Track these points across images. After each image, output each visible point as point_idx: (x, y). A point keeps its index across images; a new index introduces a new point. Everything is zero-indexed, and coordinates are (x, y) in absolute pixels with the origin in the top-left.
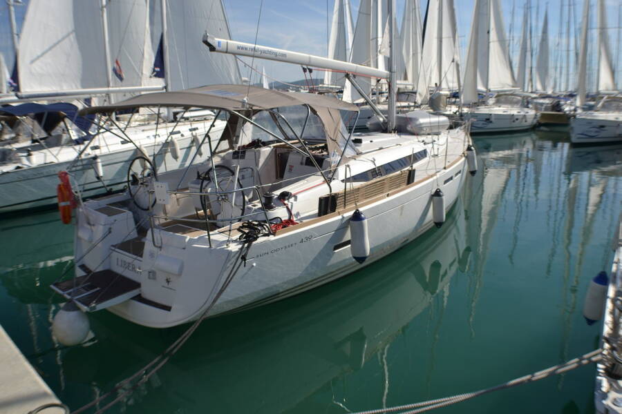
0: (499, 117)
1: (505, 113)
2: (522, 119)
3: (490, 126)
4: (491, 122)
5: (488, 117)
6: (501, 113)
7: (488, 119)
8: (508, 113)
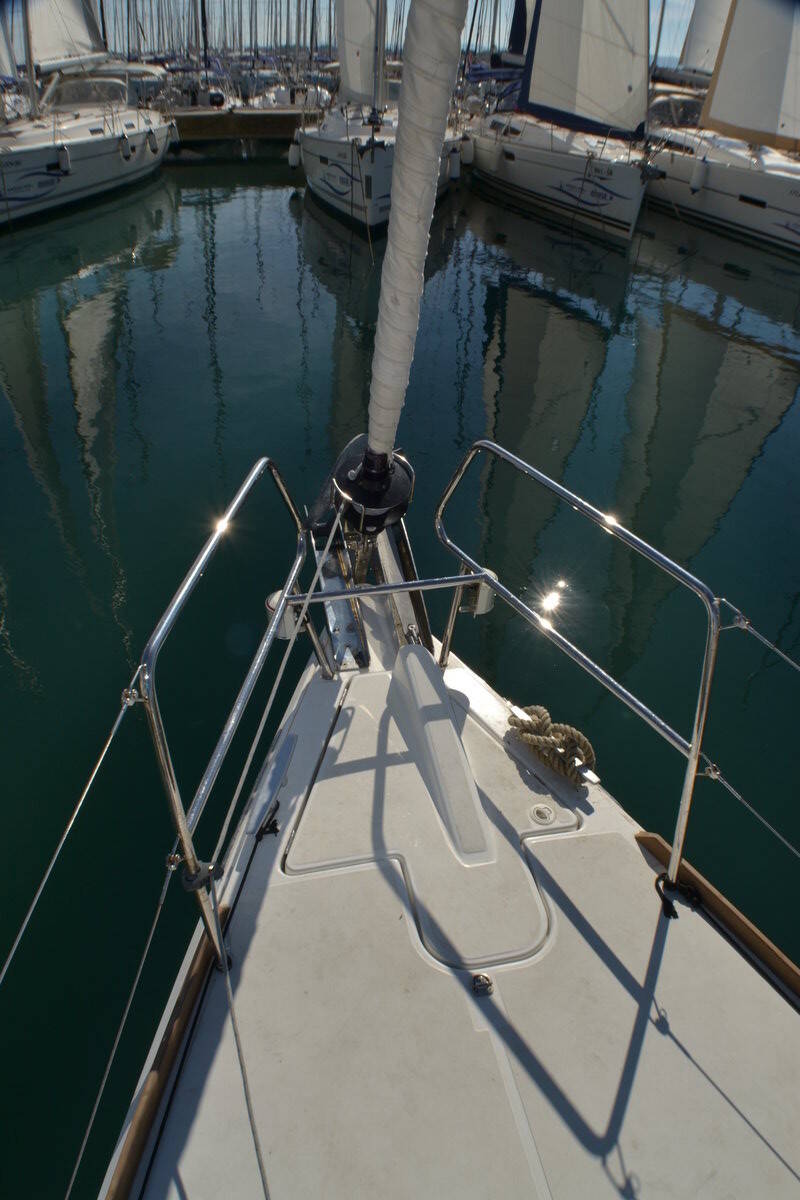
0: (85, 152)
1: (99, 136)
2: (144, 144)
3: (65, 184)
4: (66, 173)
5: (52, 161)
6: (87, 137)
7: (56, 166)
8: (108, 134)
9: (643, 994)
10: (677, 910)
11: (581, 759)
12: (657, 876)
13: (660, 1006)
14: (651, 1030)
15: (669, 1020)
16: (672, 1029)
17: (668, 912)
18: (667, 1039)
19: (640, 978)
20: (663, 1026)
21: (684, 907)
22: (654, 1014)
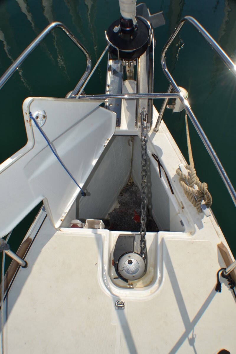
9: (190, 326)
10: (222, 288)
11: (205, 201)
12: (220, 268)
13: (194, 333)
14: (186, 342)
15: (196, 340)
16: (196, 344)
17: (218, 288)
18: (192, 348)
19: (191, 318)
20: (192, 342)
21: (226, 287)
22: (190, 336)
